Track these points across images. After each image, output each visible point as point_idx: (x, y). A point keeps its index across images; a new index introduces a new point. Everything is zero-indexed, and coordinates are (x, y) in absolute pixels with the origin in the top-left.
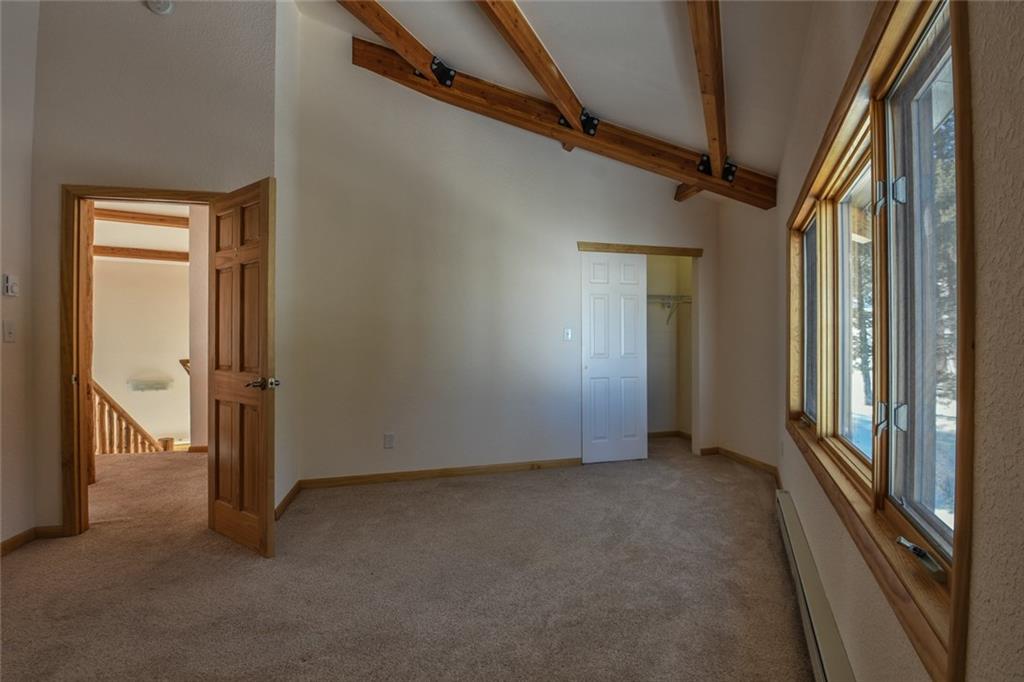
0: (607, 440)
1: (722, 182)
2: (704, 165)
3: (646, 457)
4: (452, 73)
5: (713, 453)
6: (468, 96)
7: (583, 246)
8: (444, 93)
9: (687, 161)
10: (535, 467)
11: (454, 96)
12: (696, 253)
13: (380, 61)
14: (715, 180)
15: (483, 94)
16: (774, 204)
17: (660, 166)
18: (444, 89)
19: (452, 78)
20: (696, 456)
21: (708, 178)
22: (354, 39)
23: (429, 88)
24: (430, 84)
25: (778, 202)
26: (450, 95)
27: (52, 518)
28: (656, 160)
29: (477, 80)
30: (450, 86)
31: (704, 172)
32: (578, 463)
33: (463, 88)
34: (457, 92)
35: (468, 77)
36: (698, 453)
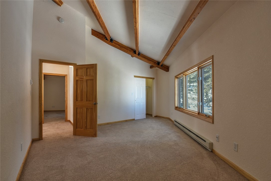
0: (139, 115)
1: (160, 67)
2: (158, 63)
3: (145, 118)
4: (113, 40)
5: (156, 117)
6: (116, 45)
7: (135, 76)
8: (111, 44)
9: (155, 62)
10: (126, 121)
11: (113, 45)
12: (153, 79)
13: (97, 35)
14: (159, 66)
15: (119, 45)
16: (168, 71)
17: (151, 63)
18: (111, 43)
19: (113, 41)
20: (153, 117)
21: (158, 66)
22: (92, 29)
23: (108, 42)
24: (108, 41)
25: (169, 71)
26: (112, 44)
27: (37, 136)
28: (150, 62)
29: (118, 42)
30: (112, 43)
31: (158, 64)
32: (134, 120)
33: (115, 43)
34: (114, 44)
35: (116, 41)
36: (154, 117)
